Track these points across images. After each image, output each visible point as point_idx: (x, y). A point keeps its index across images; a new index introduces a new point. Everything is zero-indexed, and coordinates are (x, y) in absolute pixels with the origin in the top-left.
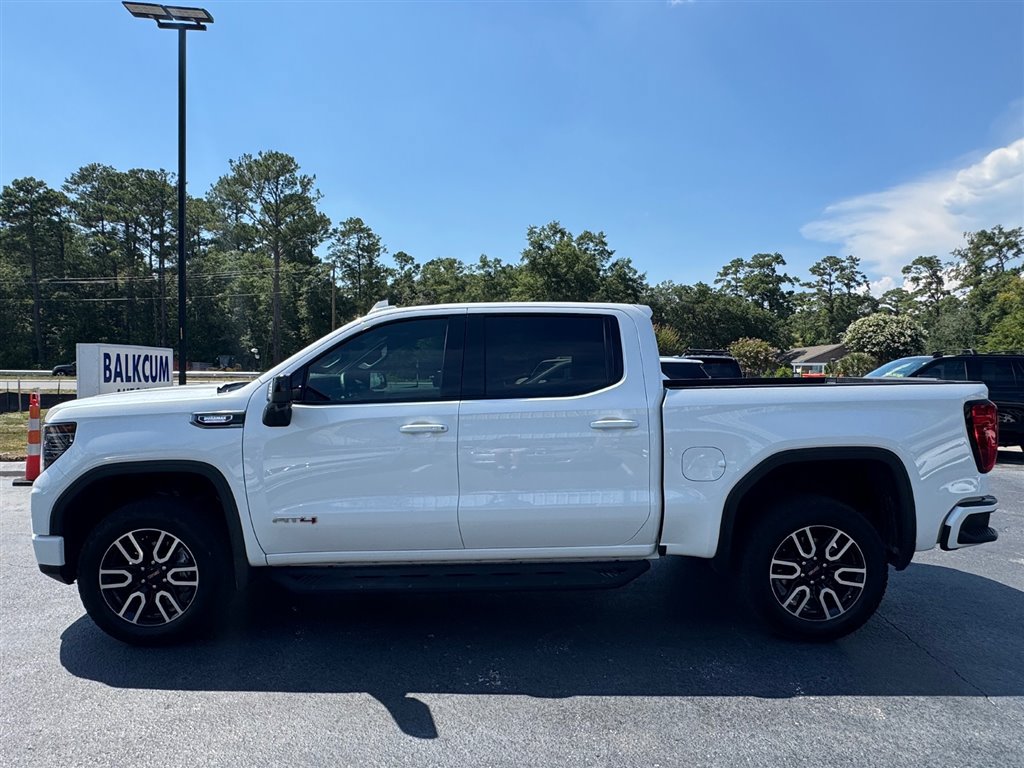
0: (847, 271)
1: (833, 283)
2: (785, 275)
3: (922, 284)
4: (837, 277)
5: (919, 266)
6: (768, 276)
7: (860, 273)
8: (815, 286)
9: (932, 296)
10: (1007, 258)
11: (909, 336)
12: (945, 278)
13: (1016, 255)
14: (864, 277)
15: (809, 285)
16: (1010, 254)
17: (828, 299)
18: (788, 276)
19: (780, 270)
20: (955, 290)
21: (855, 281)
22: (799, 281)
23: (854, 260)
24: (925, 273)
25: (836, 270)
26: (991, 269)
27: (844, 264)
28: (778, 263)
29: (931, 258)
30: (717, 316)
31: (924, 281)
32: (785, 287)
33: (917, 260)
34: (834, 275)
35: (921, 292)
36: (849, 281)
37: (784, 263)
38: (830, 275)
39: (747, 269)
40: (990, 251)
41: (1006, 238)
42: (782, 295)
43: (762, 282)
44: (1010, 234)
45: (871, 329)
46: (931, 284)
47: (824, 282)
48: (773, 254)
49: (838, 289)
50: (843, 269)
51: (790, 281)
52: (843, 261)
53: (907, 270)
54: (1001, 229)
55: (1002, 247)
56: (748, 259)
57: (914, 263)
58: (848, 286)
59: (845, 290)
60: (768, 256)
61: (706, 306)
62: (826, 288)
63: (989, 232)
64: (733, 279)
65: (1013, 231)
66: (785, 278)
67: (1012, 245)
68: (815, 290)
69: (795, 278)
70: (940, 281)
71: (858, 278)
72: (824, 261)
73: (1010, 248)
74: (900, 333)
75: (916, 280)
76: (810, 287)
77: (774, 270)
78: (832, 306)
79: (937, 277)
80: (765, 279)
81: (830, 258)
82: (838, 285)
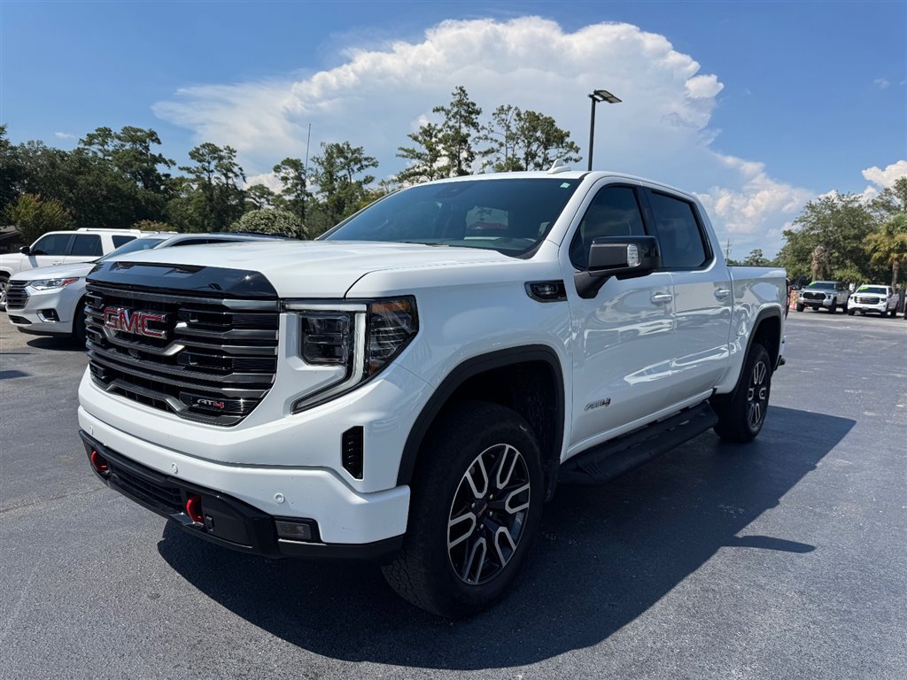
0: (225, 161)
1: (212, 171)
2: (160, 155)
3: (290, 182)
4: (216, 166)
5: (287, 167)
6: (141, 153)
7: (236, 165)
8: (195, 172)
9: (298, 196)
10: (353, 170)
11: (295, 231)
12: (308, 183)
13: (359, 170)
14: (241, 169)
15: (188, 170)
16: (355, 168)
17: (206, 186)
18: (164, 157)
19: (154, 149)
20: (317, 193)
21: (233, 172)
22: (175, 164)
23: (231, 151)
24: (292, 173)
25: (215, 158)
26: (340, 178)
27: (222, 154)
28: (153, 141)
29: (296, 160)
30: (105, 193)
31: (291, 181)
32: (161, 169)
33: (285, 161)
34: (214, 163)
35: (288, 191)
36: (227, 170)
37: (159, 143)
38: (209, 163)
39: (117, 142)
40: (341, 163)
41: (353, 154)
42: (159, 177)
43: (136, 159)
44: (355, 151)
45: (263, 222)
46: (297, 184)
47: (204, 169)
48: (147, 130)
49: (217, 178)
50: (221, 158)
51: (166, 163)
52: (221, 151)
53: (277, 169)
54: (348, 146)
55: (351, 161)
56: (117, 129)
57: (283, 163)
58: (227, 177)
59: (223, 179)
60: (141, 131)
61: (90, 179)
62: (205, 176)
63: (341, 146)
64: (100, 150)
65: (358, 149)
66: (160, 159)
67: (357, 161)
68: (193, 176)
69: (171, 161)
70: (304, 184)
71: (236, 169)
72: (203, 146)
73: (356, 164)
74: (287, 228)
75: (285, 179)
76: (191, 172)
77: (147, 148)
78: (211, 195)
79: (302, 179)
80: (139, 156)
81: (208, 145)
82: (217, 174)
